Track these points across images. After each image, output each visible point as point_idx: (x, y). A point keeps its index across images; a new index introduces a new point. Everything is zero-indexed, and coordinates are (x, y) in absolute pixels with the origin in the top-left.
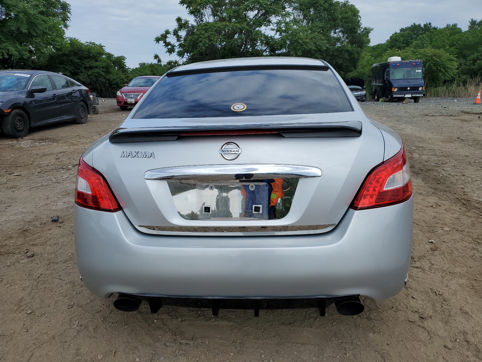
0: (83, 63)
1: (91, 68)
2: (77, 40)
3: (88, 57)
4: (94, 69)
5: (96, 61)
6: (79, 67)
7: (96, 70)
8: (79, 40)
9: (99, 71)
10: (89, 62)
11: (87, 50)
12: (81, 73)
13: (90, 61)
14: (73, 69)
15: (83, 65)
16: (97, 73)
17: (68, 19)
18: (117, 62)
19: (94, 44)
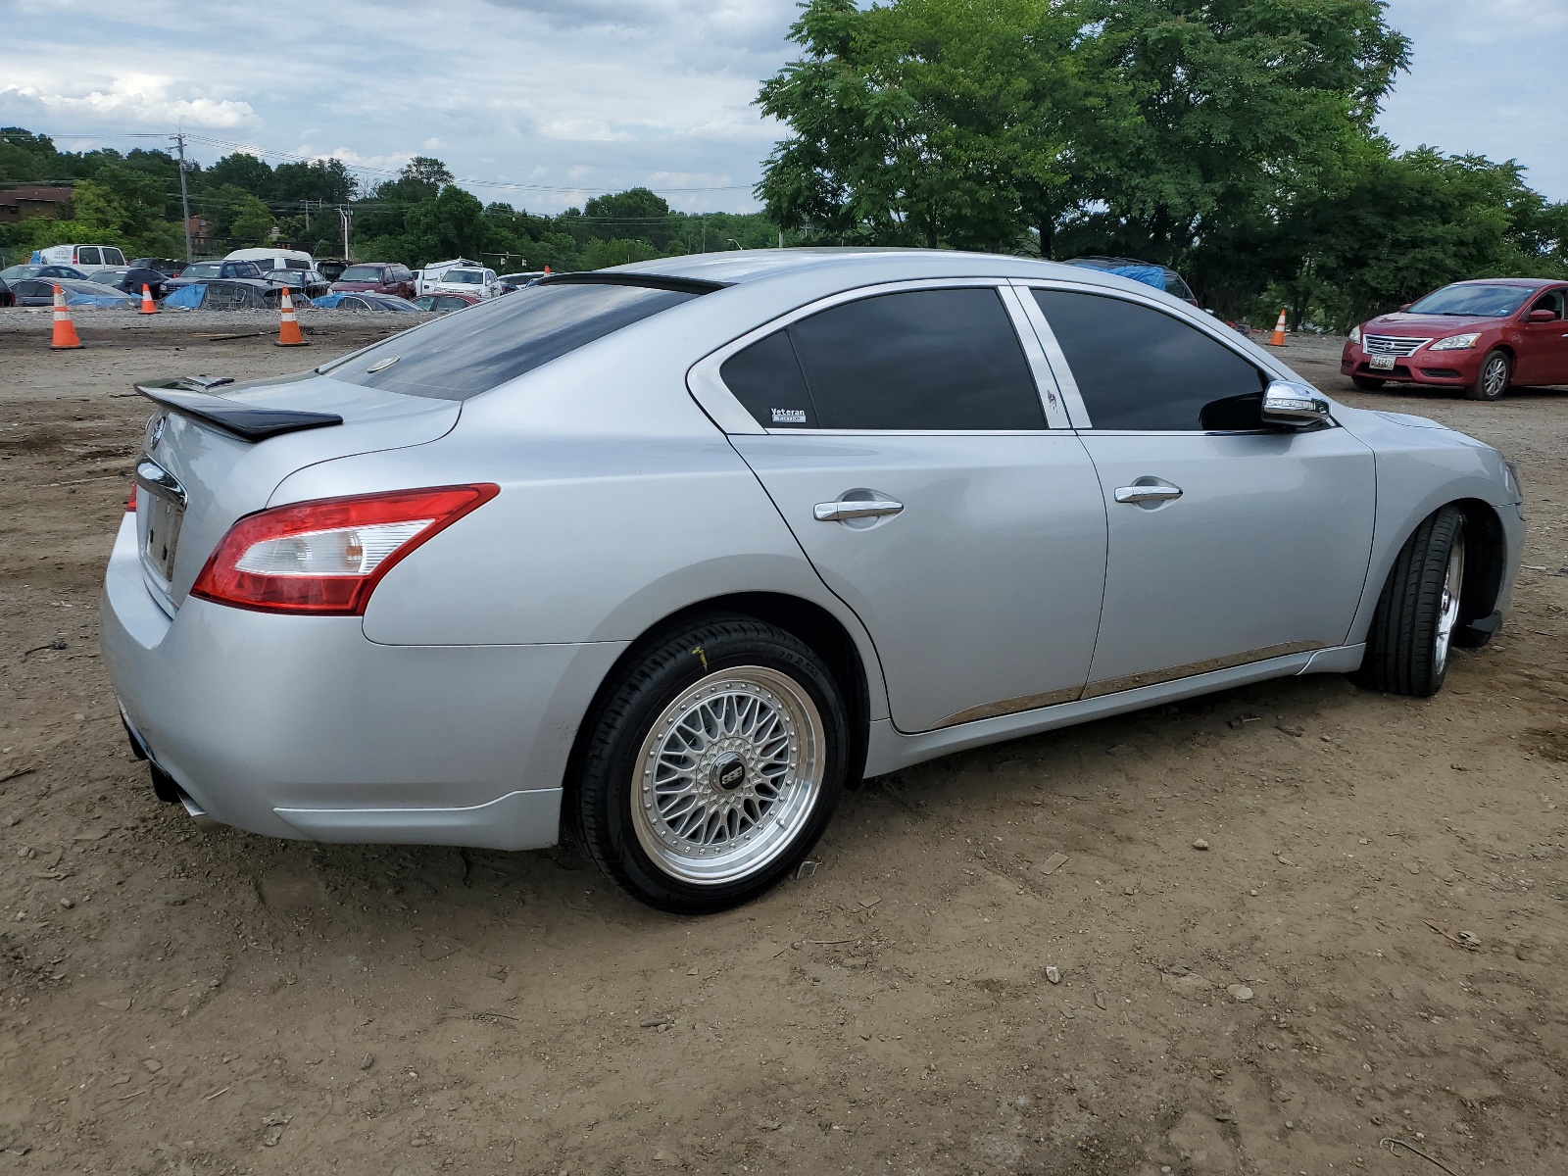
0: (1393, 229)
1: (1415, 243)
2: (1431, 151)
3: (1418, 209)
4: (1423, 248)
5: (1445, 222)
6: (1374, 241)
7: (1429, 252)
8: (1436, 151)
9: (1440, 256)
10: (1415, 223)
11: (1418, 187)
12: (1377, 259)
13: (1421, 221)
14: (1352, 249)
15: (1389, 235)
16: (1432, 261)
17: (1387, 87)
18: (1553, 224)
19: (1481, 160)
